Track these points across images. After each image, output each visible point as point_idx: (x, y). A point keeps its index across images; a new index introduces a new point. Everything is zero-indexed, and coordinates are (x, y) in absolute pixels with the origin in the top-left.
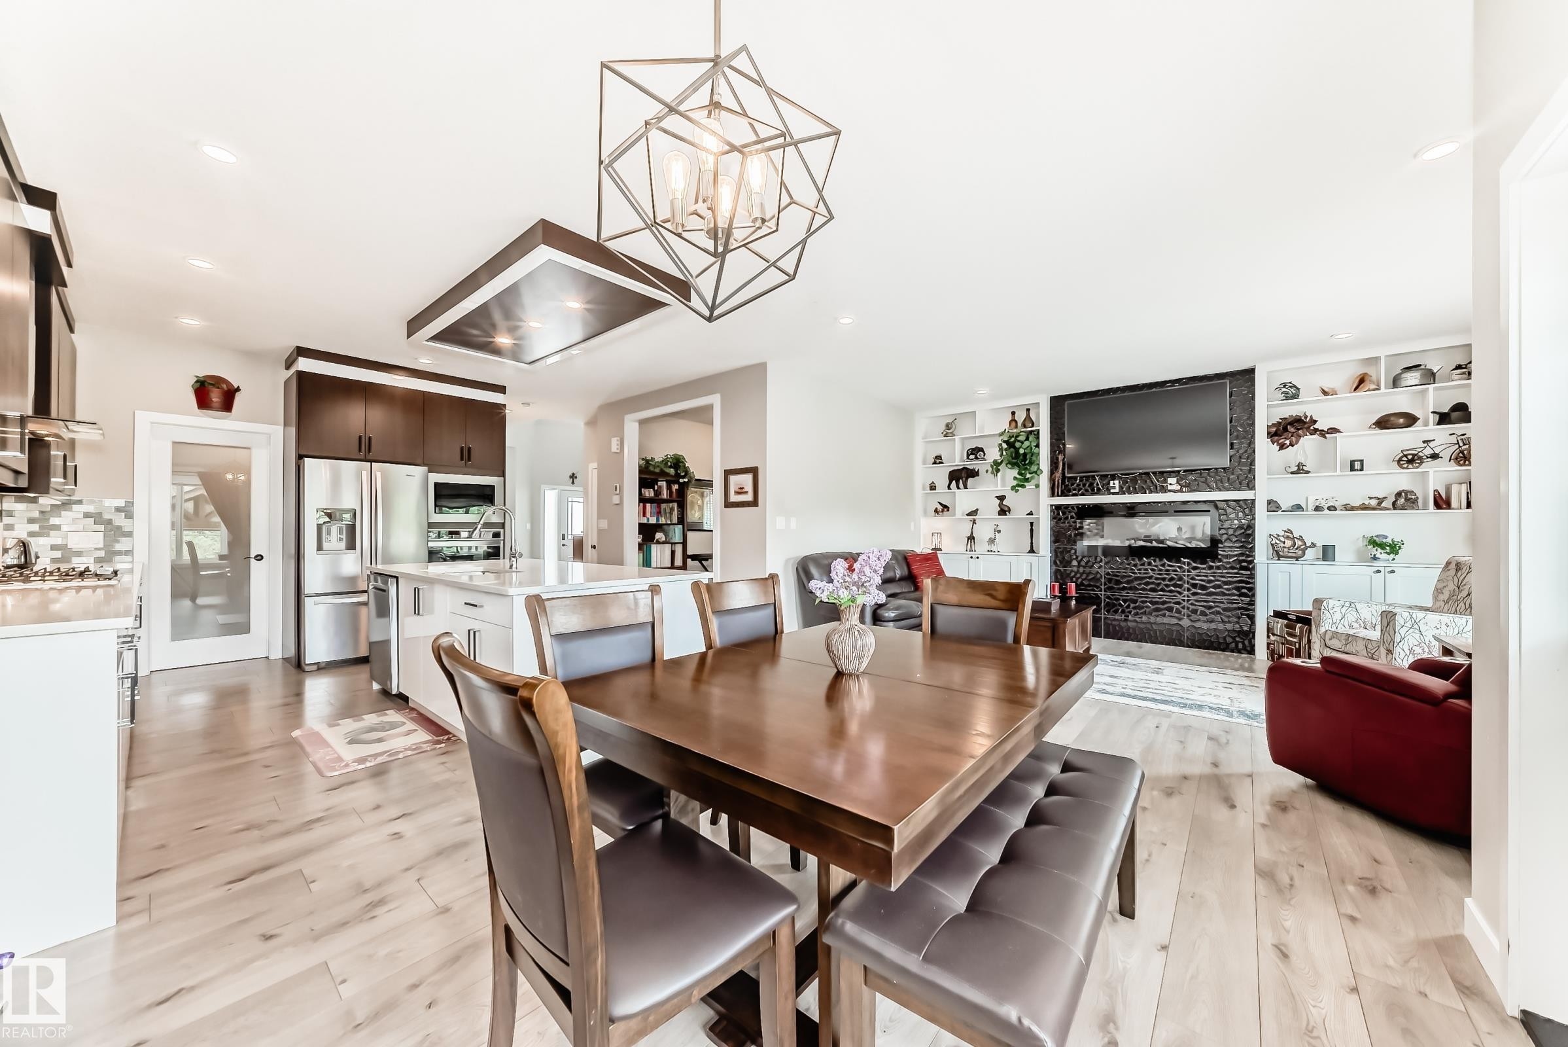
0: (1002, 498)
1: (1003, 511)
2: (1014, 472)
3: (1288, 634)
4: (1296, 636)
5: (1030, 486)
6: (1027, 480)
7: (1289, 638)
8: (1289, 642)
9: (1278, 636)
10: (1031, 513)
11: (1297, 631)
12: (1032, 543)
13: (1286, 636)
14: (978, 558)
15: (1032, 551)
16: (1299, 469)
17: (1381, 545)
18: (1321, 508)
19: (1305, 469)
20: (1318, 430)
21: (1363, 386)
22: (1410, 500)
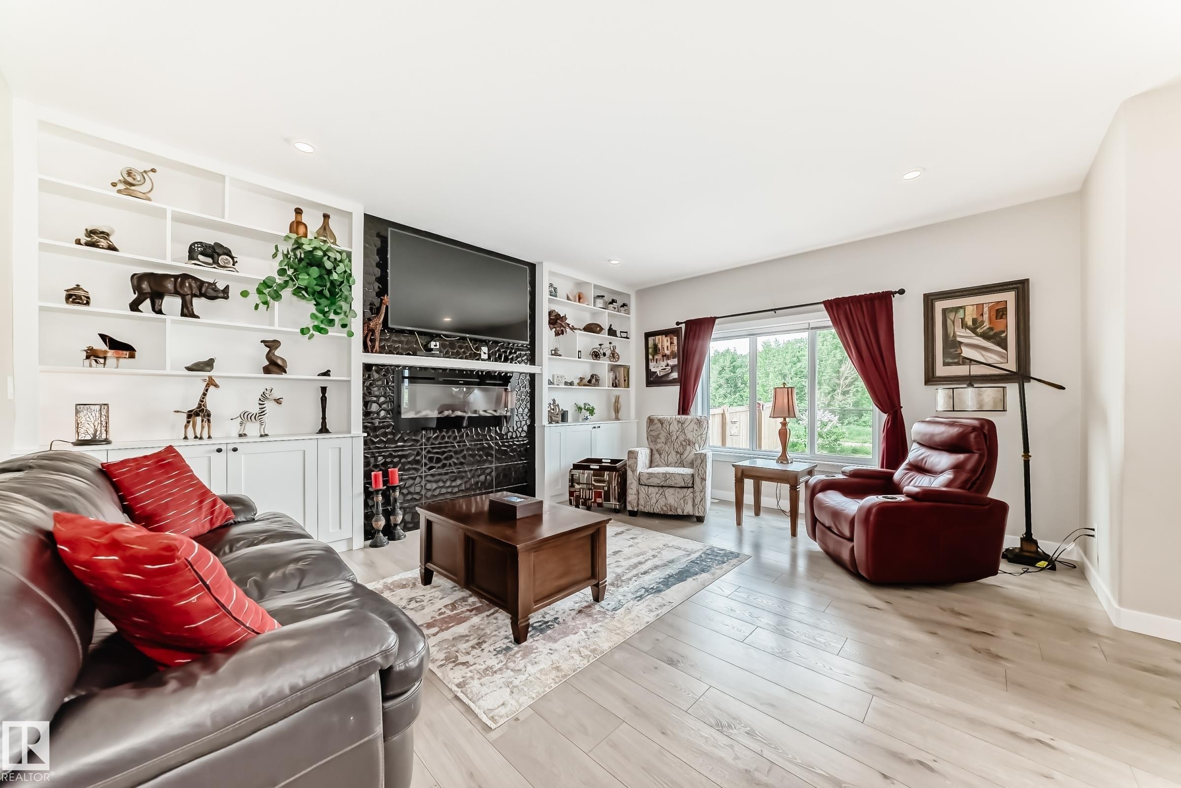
0: (272, 345)
1: (274, 366)
2: (309, 307)
3: (596, 481)
4: (606, 481)
5: (335, 332)
6: (331, 322)
7: (596, 484)
8: (596, 487)
9: (584, 484)
10: (327, 373)
11: (606, 477)
12: (324, 418)
13: (593, 483)
14: (235, 450)
15: (324, 430)
16: (555, 353)
17: (588, 410)
18: (566, 383)
19: (559, 353)
20: (569, 325)
21: (581, 300)
22: (597, 380)
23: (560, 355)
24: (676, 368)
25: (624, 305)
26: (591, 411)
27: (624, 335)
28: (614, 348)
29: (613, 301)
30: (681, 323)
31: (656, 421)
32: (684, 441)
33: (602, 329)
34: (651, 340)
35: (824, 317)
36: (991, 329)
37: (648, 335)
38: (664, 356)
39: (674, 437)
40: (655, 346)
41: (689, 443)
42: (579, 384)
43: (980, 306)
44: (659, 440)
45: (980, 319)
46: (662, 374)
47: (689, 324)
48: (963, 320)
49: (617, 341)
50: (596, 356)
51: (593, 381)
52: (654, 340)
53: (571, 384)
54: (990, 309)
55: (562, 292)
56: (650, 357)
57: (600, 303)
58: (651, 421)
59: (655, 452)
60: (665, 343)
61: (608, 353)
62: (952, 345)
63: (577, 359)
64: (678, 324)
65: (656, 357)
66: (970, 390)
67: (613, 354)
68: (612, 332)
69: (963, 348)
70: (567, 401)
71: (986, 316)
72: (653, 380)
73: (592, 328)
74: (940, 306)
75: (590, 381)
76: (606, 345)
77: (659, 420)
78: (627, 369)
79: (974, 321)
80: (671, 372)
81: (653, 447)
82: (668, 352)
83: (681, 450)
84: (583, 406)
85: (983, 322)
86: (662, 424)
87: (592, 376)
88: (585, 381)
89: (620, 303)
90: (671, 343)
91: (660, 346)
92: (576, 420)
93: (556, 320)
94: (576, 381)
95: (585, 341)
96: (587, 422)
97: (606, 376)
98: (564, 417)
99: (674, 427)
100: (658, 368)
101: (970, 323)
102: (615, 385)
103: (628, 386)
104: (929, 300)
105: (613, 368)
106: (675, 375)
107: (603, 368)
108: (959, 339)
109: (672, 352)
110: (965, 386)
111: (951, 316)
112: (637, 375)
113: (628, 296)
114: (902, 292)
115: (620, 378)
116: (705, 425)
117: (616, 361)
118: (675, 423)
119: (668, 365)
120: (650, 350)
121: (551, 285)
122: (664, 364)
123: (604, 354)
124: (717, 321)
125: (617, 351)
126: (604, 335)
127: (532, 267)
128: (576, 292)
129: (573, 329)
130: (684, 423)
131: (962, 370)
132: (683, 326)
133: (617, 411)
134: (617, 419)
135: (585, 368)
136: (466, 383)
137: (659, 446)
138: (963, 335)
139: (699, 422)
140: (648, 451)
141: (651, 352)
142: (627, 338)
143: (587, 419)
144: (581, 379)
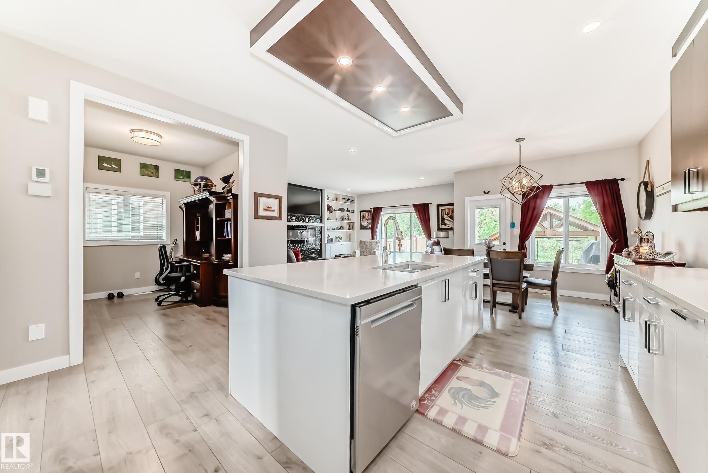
16: (329, 219)
17: (340, 238)
18: (332, 229)
19: (330, 219)
20: (333, 209)
21: (337, 200)
22: (343, 228)
23: (330, 220)
24: (370, 224)
25: (352, 201)
26: (341, 239)
27: (352, 211)
28: (349, 216)
29: (349, 199)
30: (372, 208)
31: (363, 242)
32: (372, 248)
33: (344, 210)
34: (362, 213)
35: (412, 209)
36: (451, 215)
37: (361, 212)
38: (366, 219)
39: (368, 247)
40: (363, 216)
41: (373, 249)
42: (336, 229)
43: (449, 209)
44: (363, 248)
45: (449, 213)
46: (366, 226)
47: (375, 209)
48: (445, 212)
49: (350, 214)
50: (342, 219)
51: (341, 228)
52: (363, 214)
53: (334, 229)
54: (451, 210)
55: (331, 198)
56: (362, 219)
57: (344, 200)
58: (361, 242)
59: (362, 252)
60: (367, 215)
61: (347, 218)
62: (443, 219)
63: (336, 221)
64: (371, 208)
65: (364, 220)
66: (442, 232)
67: (349, 219)
68: (348, 211)
69: (446, 221)
70: (333, 235)
71: (450, 212)
72: (363, 228)
73: (341, 210)
74: (441, 208)
75: (340, 228)
76: (346, 215)
77: (364, 241)
78: (354, 223)
79: (448, 213)
80: (369, 225)
81: (361, 250)
82: (367, 218)
83: (370, 251)
84: (338, 237)
85: (449, 214)
86: (364, 243)
87: (341, 226)
88: (339, 228)
89: (351, 200)
90: (369, 215)
91: (365, 216)
92: (335, 242)
93: (329, 208)
94: (335, 228)
95: (338, 214)
96: (339, 242)
97: (346, 226)
98: (331, 241)
99: (368, 244)
100: (364, 223)
101: (447, 213)
102: (349, 230)
103: (354, 230)
104: (438, 206)
105: (349, 224)
106: (370, 226)
107: (345, 223)
108: (445, 218)
109: (369, 218)
110: (441, 231)
111: (443, 211)
112: (357, 226)
113: (354, 197)
114: (431, 203)
115: (351, 227)
116: (378, 243)
117: (350, 221)
118: (369, 242)
119: (367, 223)
120: (362, 217)
121: (327, 196)
122: (366, 222)
123: (345, 219)
124: (383, 208)
125: (350, 217)
126: (346, 212)
127: (321, 190)
128: (335, 197)
129: (335, 210)
130: (371, 242)
131: (444, 227)
132: (372, 209)
133: (350, 239)
134: (350, 241)
135: (338, 223)
136: (302, 229)
137: (363, 250)
138: (446, 217)
139: (376, 242)
140: (360, 252)
141: (362, 218)
142: (353, 212)
143: (339, 241)
144: (337, 227)
